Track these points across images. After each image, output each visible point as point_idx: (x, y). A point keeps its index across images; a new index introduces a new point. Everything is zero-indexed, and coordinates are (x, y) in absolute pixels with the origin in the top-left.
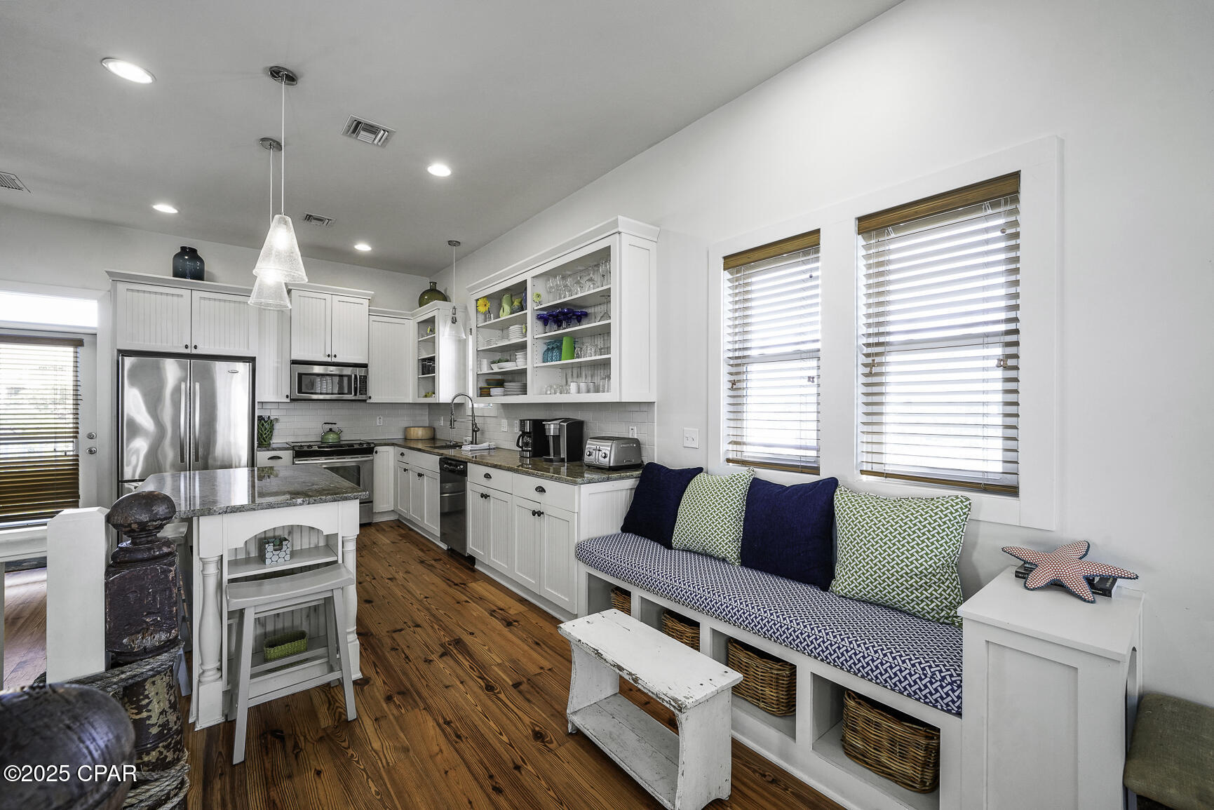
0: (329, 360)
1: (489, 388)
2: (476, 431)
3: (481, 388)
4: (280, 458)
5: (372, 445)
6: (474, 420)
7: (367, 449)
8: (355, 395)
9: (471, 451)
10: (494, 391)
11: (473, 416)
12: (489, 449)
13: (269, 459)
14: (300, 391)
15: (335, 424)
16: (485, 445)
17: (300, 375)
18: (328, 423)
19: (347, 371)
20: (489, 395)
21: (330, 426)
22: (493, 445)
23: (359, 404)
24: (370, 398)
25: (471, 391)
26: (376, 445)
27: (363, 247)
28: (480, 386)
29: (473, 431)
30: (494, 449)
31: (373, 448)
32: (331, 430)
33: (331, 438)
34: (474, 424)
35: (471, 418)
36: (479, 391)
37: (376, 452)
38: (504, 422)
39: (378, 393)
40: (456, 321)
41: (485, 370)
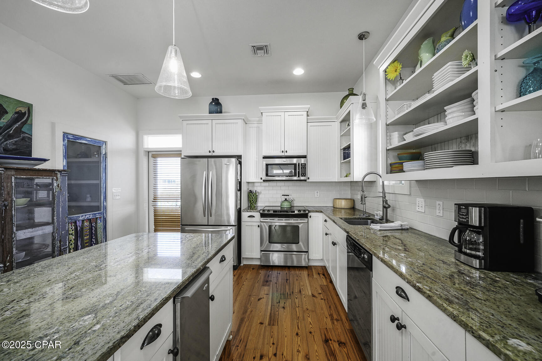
0: (283, 154)
1: (402, 163)
2: (386, 208)
3: (391, 165)
4: (254, 217)
5: (307, 212)
6: (384, 197)
7: (304, 215)
8: (299, 176)
9: (380, 230)
10: (407, 165)
11: (384, 193)
12: (402, 229)
13: (248, 217)
14: (267, 175)
15: (288, 196)
16: (396, 224)
17: (267, 165)
18: (285, 195)
19: (295, 161)
20: (402, 171)
21: (286, 197)
22: (406, 224)
23: (302, 183)
24: (309, 178)
25: (381, 168)
26: (309, 212)
27: (299, 72)
28: (390, 162)
29: (384, 207)
30: (407, 229)
31: (307, 214)
32: (286, 199)
33: (286, 205)
34: (385, 201)
35: (381, 195)
36: (389, 168)
37: (310, 217)
38: (420, 201)
39: (313, 175)
40: (366, 106)
41: (396, 142)
